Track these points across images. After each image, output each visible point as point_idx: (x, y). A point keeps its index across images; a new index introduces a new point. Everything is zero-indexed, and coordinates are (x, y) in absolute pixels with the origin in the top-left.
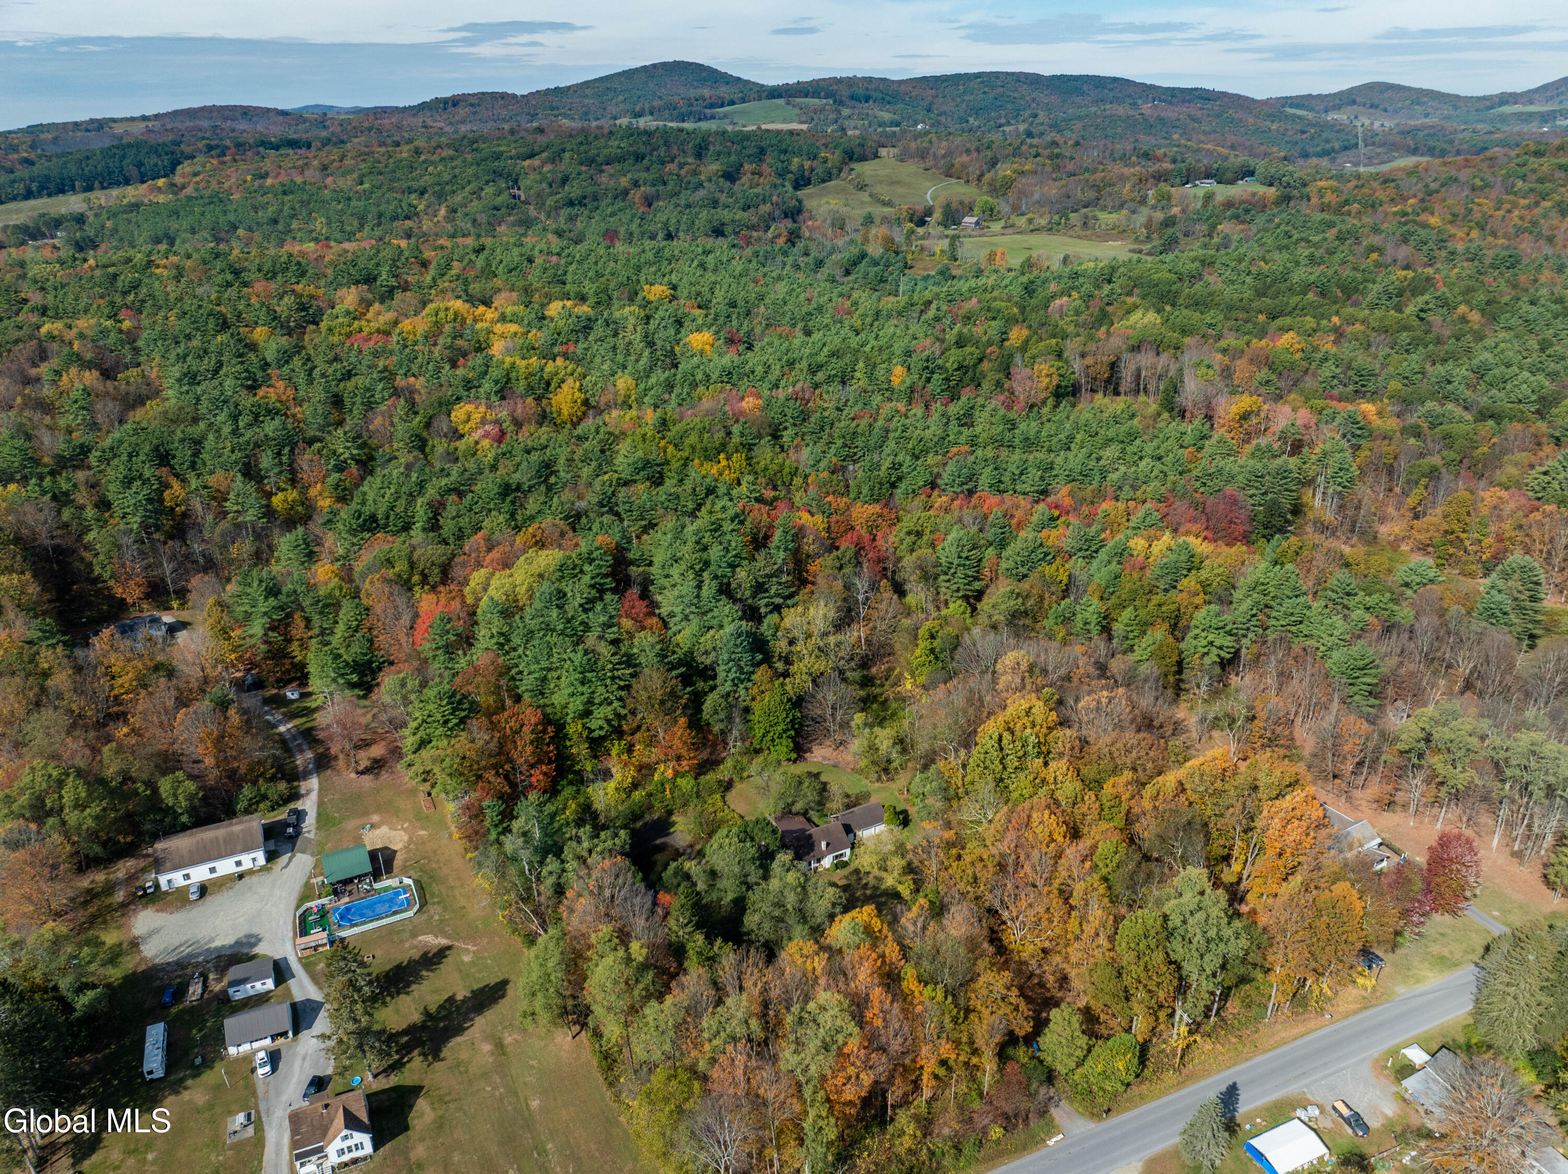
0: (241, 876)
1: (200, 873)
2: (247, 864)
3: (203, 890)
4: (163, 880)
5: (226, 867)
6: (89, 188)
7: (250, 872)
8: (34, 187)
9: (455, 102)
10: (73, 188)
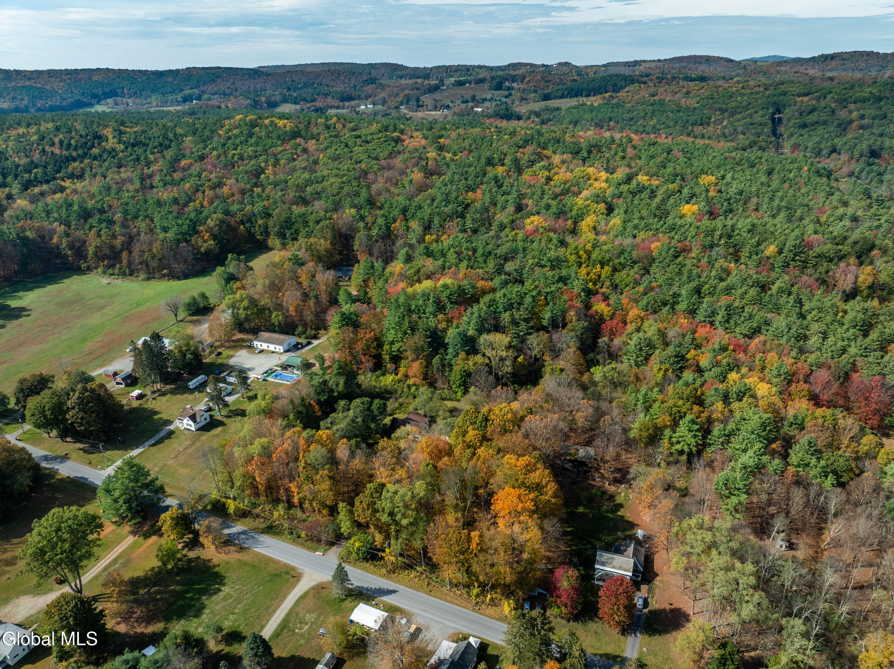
0: (273, 352)
1: (265, 346)
2: (277, 350)
3: (262, 351)
4: (255, 343)
5: (272, 347)
6: (588, 95)
7: (277, 352)
8: (565, 93)
9: (833, 57)
10: (582, 95)
